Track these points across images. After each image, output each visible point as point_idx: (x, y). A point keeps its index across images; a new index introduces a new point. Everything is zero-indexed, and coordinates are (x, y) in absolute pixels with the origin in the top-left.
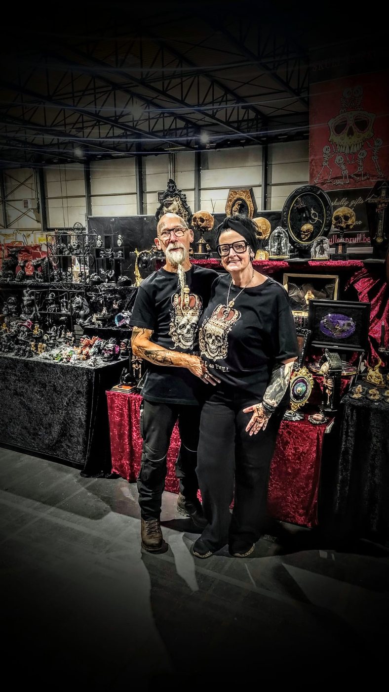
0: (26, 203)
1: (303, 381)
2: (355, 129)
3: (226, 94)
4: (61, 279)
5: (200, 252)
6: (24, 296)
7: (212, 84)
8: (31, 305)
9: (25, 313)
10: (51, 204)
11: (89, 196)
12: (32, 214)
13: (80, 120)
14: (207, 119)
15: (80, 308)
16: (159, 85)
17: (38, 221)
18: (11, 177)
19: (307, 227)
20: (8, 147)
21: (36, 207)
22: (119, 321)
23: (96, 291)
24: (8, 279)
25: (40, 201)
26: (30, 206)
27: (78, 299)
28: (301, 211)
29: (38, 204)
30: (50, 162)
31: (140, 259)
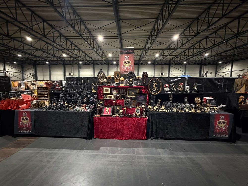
0: (30, 74)
1: (138, 109)
2: (128, 63)
3: (85, 55)
4: (70, 91)
5: (109, 84)
6: (60, 95)
7: (83, 52)
8: (62, 97)
9: (60, 100)
10: (38, 74)
11: (50, 73)
12: (32, 77)
13: (48, 55)
14: (81, 59)
15: (79, 98)
16: (71, 51)
17: (34, 78)
18: (25, 67)
19: (131, 79)
20: (25, 60)
21: (33, 75)
22: (90, 100)
23: (83, 93)
24: (53, 91)
25: (35, 74)
26: (31, 75)
27: (78, 95)
28: (130, 76)
29: (34, 74)
30: (38, 64)
31: (93, 86)
